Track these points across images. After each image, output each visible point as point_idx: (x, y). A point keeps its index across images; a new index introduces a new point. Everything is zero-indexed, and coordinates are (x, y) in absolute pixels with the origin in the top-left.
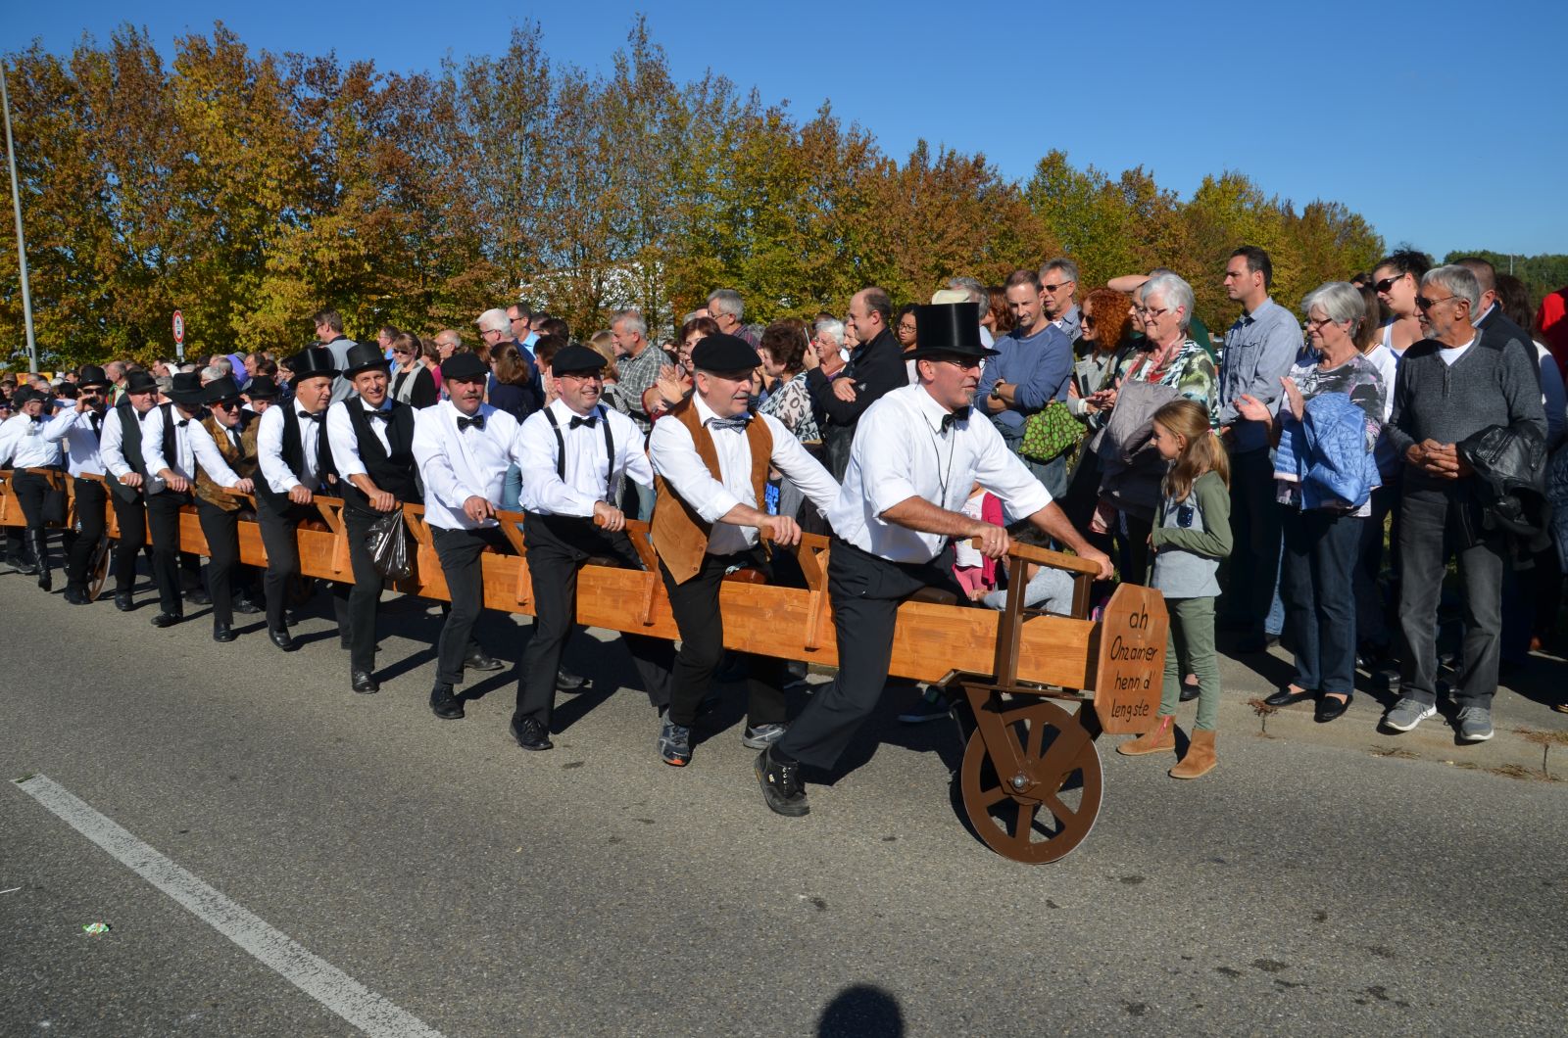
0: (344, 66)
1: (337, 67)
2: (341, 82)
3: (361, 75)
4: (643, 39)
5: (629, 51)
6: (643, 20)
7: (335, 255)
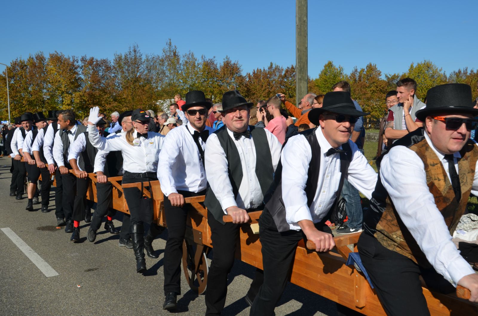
0: (88, 58)
1: (87, 58)
2: (87, 61)
3: (92, 60)
4: (170, 44)
5: (167, 47)
6: (170, 40)
7: (78, 101)
